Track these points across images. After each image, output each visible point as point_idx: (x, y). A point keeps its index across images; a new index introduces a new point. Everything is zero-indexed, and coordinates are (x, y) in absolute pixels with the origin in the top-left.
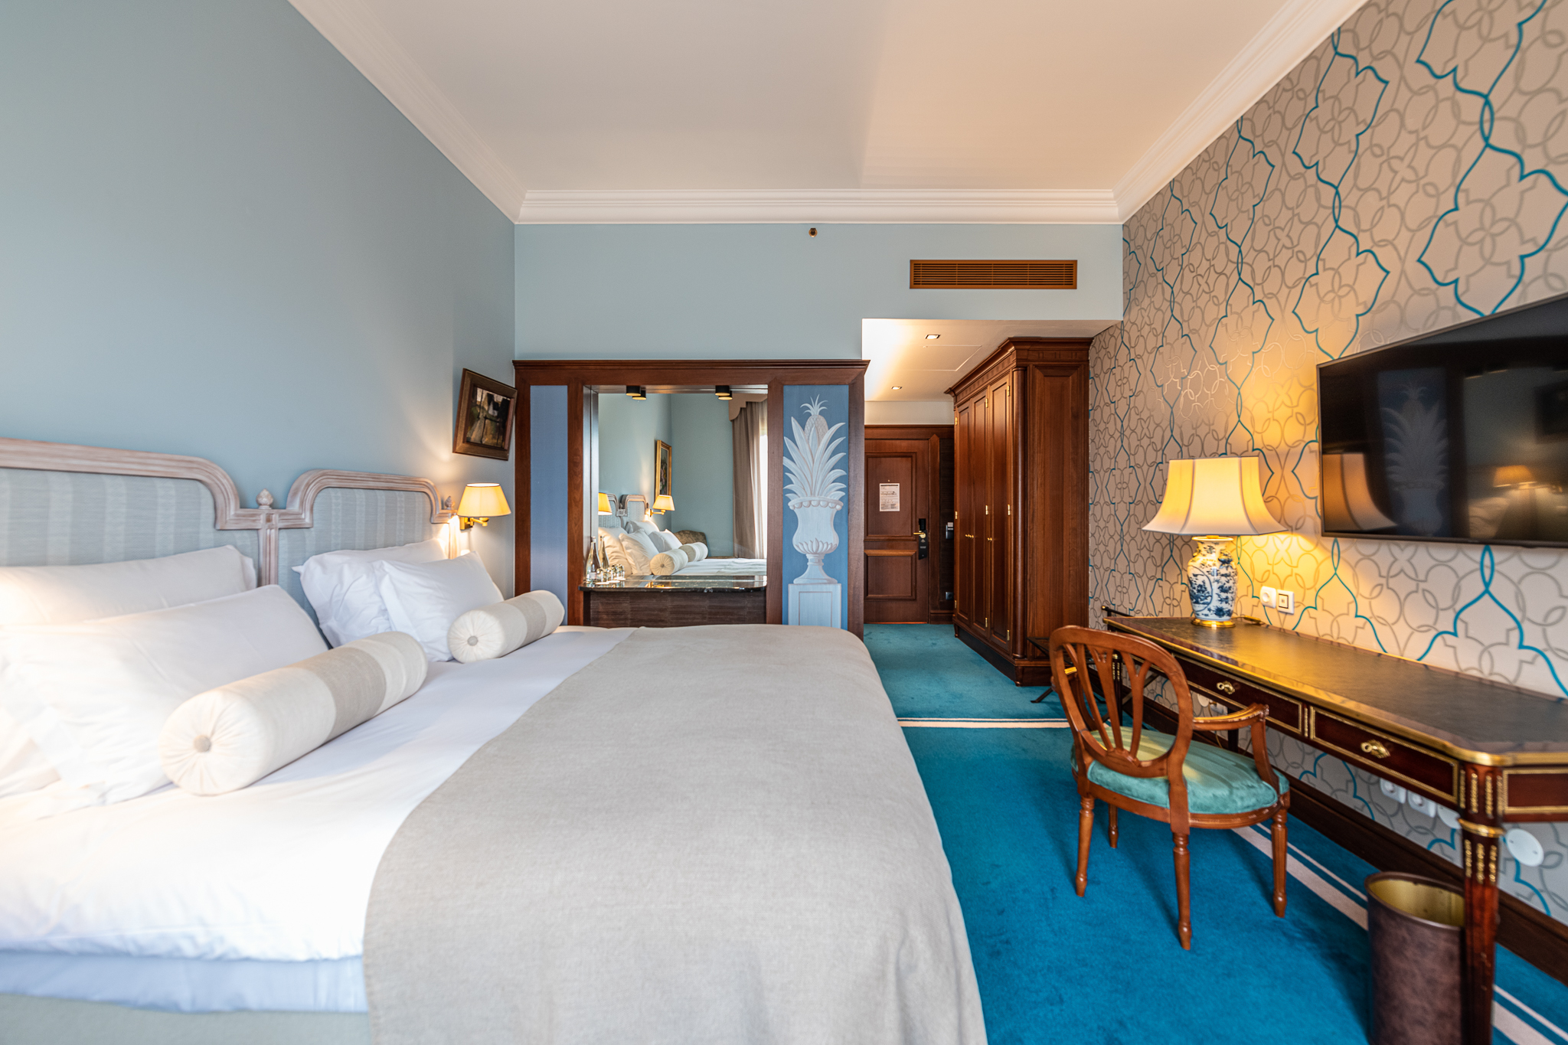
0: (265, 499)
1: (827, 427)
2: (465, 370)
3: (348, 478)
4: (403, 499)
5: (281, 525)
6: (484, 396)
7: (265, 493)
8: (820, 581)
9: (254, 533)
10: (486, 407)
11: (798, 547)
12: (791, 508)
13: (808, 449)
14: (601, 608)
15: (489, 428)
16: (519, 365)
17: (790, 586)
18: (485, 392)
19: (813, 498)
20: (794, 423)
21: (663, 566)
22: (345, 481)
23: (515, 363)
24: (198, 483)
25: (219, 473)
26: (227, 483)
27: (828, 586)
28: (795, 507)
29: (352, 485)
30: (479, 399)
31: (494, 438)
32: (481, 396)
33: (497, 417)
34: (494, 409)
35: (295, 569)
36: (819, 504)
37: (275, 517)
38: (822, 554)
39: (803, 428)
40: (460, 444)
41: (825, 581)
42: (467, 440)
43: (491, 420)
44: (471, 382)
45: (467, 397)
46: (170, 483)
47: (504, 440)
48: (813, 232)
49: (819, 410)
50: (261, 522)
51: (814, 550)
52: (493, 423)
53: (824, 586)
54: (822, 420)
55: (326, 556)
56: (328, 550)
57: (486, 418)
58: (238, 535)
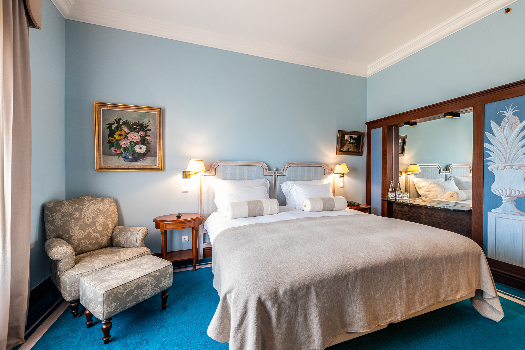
0: (275, 169)
1: (519, 121)
2: (338, 131)
3: (296, 164)
4: (313, 169)
5: (278, 175)
6: (348, 137)
7: (275, 168)
8: (513, 213)
9: (272, 176)
10: (349, 140)
11: (495, 192)
12: (490, 170)
13: (503, 136)
14: (396, 208)
15: (351, 146)
16: (367, 124)
17: (489, 213)
18: (348, 136)
19: (507, 164)
20: (493, 124)
21: (452, 196)
22: (295, 164)
23: (366, 123)
24: (261, 167)
25: (265, 164)
26: (266, 166)
27: (520, 217)
28: (492, 170)
29: (297, 165)
30: (346, 138)
31: (354, 149)
32: (346, 137)
33: (355, 142)
34: (353, 140)
35: (280, 184)
36: (512, 167)
37: (277, 173)
38: (515, 197)
39: (499, 125)
40: (338, 152)
41: (517, 214)
42: (341, 151)
43: (352, 144)
44: (342, 134)
45: (340, 138)
46: (255, 167)
47: (359, 149)
48: (507, 10)
49: (512, 113)
50: (273, 174)
51: (508, 194)
52: (353, 145)
53: (517, 216)
54: (515, 118)
55: (288, 182)
56: (289, 180)
57: (349, 143)
58: (268, 176)
